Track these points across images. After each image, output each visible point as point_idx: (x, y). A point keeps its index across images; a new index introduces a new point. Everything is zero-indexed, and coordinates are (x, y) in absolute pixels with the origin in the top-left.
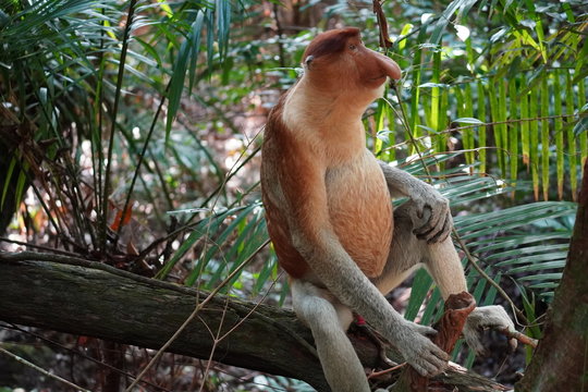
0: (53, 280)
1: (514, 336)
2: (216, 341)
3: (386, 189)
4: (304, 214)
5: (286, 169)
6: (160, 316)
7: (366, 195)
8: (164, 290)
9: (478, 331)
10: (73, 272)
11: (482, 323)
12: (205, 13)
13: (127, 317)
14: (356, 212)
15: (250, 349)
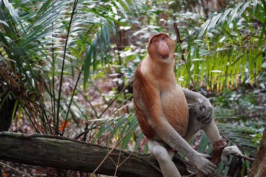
0: (46, 145)
1: (243, 157)
2: (117, 167)
3: (185, 100)
4: (152, 110)
5: (143, 92)
6: (93, 158)
7: (178, 103)
8: (93, 147)
9: (227, 157)
10: (54, 142)
11: (229, 153)
12: (98, 35)
13: (78, 159)
14: (174, 111)
15: (131, 170)
